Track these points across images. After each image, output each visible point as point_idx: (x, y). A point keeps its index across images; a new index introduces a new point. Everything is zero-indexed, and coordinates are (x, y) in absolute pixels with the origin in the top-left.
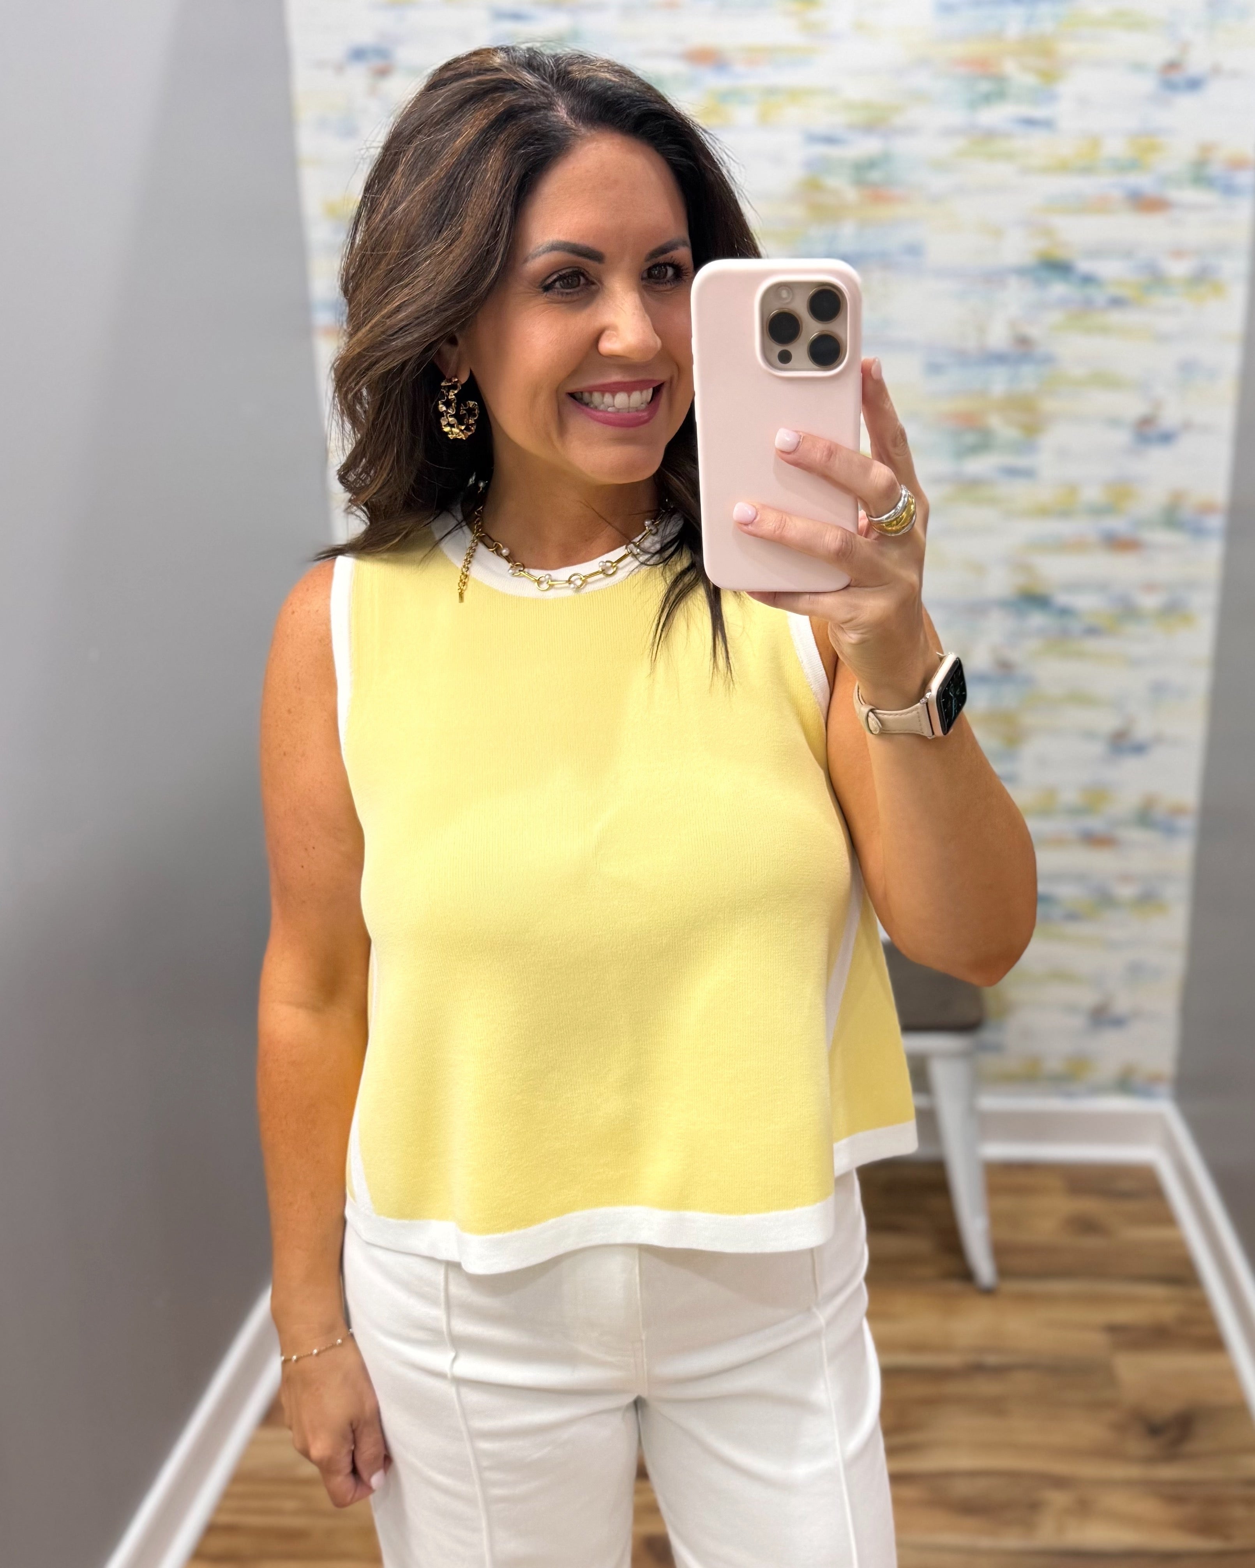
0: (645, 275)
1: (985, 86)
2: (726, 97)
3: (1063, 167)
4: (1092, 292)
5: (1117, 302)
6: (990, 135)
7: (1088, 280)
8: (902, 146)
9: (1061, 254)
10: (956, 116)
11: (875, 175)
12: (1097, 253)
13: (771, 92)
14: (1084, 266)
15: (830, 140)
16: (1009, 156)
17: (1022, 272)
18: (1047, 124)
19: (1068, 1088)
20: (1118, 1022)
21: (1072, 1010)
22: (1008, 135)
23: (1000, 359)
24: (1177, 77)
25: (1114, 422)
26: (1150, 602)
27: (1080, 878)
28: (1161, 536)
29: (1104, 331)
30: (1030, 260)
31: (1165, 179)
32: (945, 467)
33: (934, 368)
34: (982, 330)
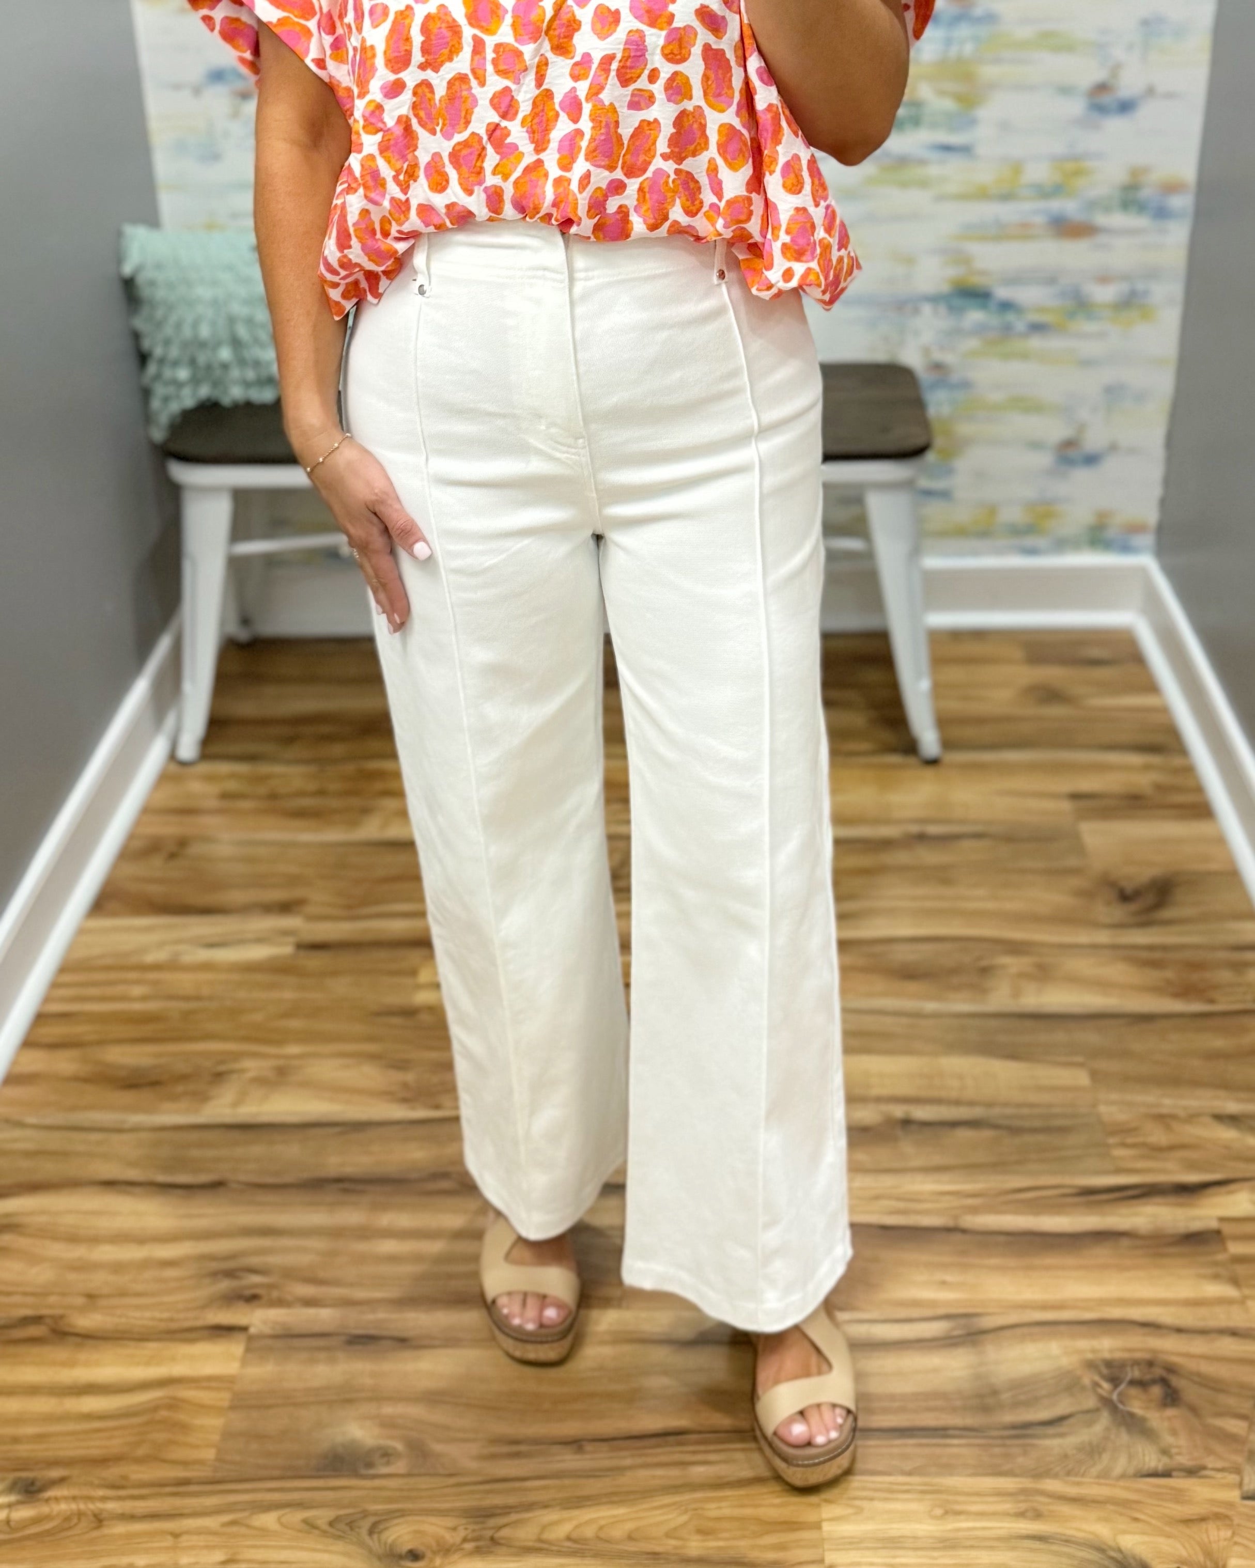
19: (1029, 541)
20: (1091, 460)
21: (1035, 445)
27: (1049, 278)
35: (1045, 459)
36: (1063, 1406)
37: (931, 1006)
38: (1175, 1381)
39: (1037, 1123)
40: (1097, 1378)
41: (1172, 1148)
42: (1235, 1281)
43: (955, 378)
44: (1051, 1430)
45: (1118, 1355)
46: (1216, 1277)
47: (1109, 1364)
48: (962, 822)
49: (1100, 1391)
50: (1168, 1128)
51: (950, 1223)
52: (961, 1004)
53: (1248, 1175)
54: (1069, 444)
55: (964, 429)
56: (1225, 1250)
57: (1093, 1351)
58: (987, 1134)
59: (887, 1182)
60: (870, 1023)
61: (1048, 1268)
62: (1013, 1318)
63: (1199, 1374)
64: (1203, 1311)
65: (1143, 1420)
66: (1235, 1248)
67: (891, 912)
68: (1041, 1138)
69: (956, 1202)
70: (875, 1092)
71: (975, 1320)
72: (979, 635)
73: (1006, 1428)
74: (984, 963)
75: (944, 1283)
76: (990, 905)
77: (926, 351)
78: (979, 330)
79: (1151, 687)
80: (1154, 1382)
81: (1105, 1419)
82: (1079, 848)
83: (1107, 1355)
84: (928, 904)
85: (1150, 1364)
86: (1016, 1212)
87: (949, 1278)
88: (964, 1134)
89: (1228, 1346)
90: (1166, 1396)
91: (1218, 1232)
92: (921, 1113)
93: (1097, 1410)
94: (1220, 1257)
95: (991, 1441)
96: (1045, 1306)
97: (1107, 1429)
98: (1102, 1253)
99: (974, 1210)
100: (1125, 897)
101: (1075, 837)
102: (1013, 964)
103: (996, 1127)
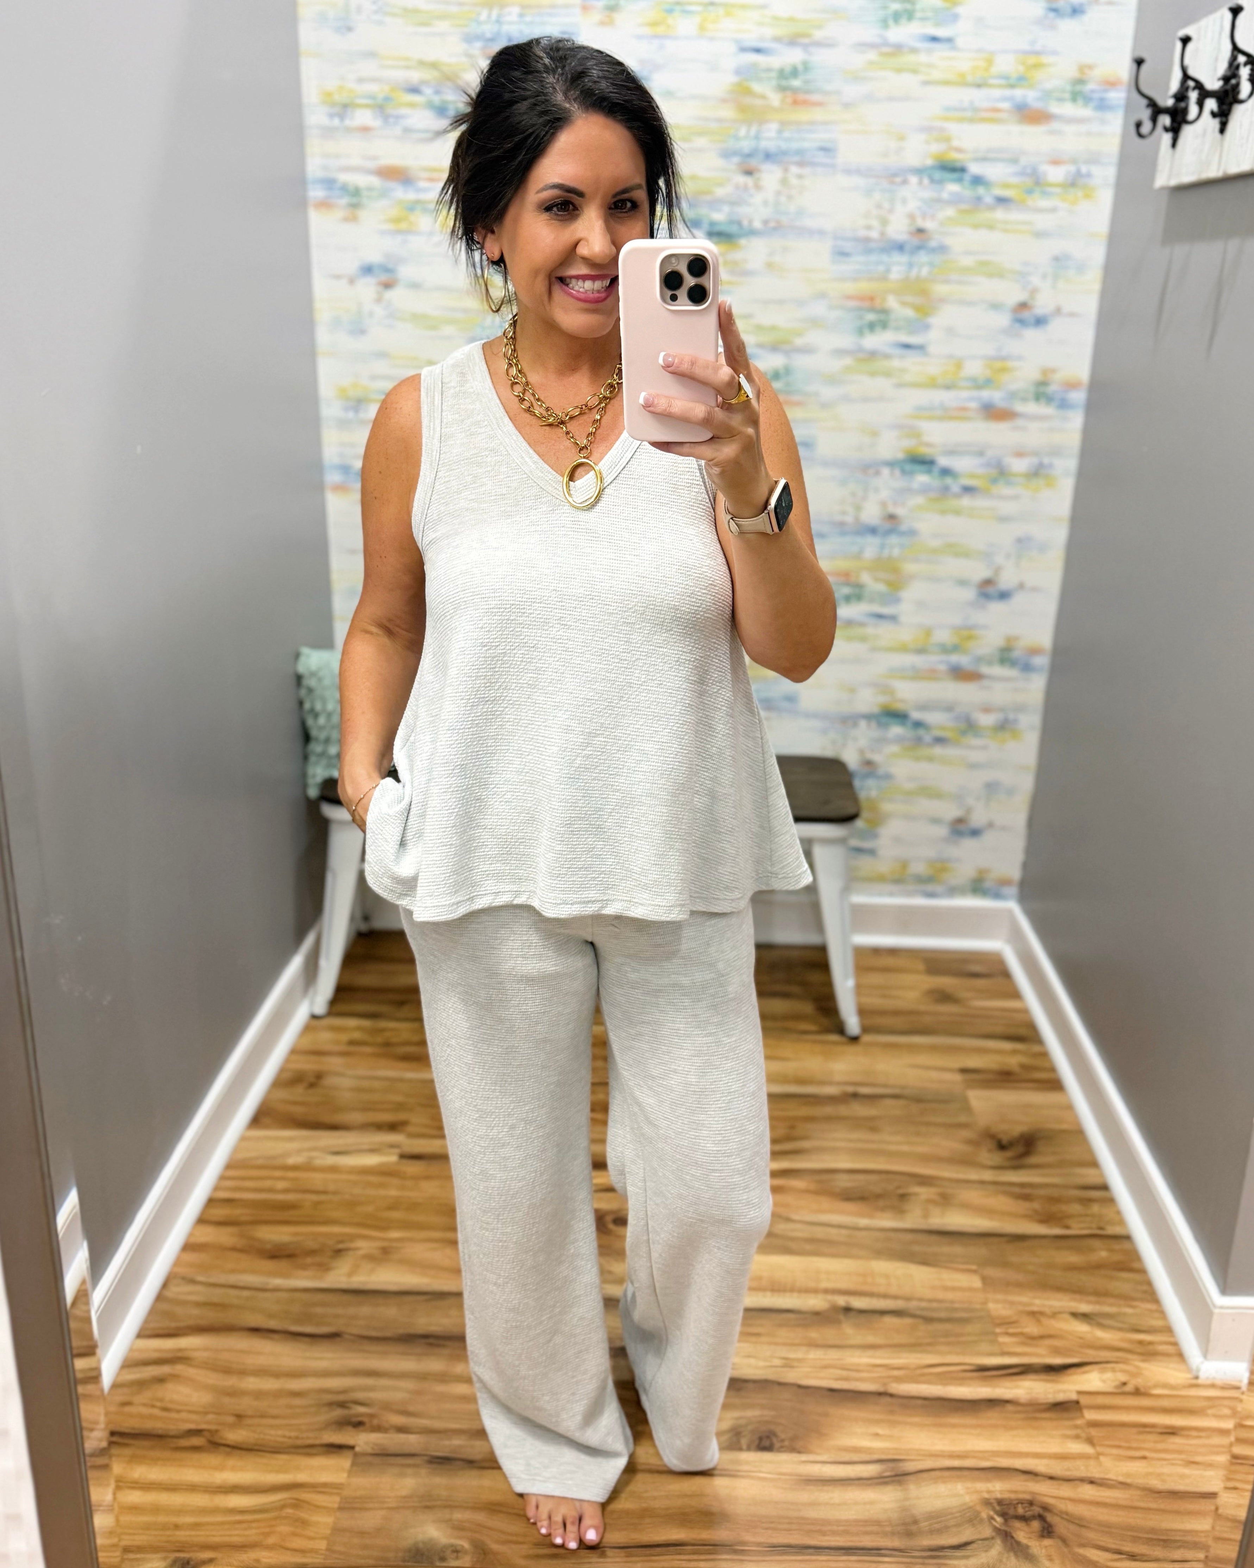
0: (612, 206)
3: (960, 81)
4: (981, 190)
5: (1003, 201)
6: (898, 49)
7: (978, 181)
8: (820, 57)
9: (956, 157)
10: (870, 33)
11: (797, 83)
12: (985, 158)
14: (974, 169)
15: (759, 50)
16: (914, 70)
17: (919, 171)
18: (948, 41)
19: (930, 888)
20: (975, 833)
21: (936, 821)
22: (914, 50)
23: (900, 247)
24: (1061, 4)
25: (995, 306)
26: (1019, 466)
27: (949, 708)
28: (1032, 408)
29: (991, 227)
30: (929, 162)
31: (1047, 95)
32: (847, 341)
33: (842, 254)
34: (884, 222)
35: (942, 831)
36: (967, 1534)
37: (864, 1222)
38: (1049, 1517)
39: (943, 1315)
40: (992, 1513)
41: (1042, 1337)
42: (1090, 1441)
43: (881, 771)
44: (958, 1553)
45: (1006, 1496)
46: (1077, 1437)
47: (1000, 1502)
48: (885, 1086)
49: (994, 1523)
50: (1039, 1321)
51: (881, 1389)
52: (886, 1221)
53: (1097, 1360)
54: (960, 821)
55: (887, 807)
56: (1083, 1416)
57: (989, 1492)
58: (908, 1321)
59: (833, 1355)
60: (820, 1233)
61: (954, 1426)
62: (929, 1464)
63: (1067, 1513)
64: (1067, 1464)
65: (1028, 1547)
66: (1090, 1415)
67: (833, 1150)
68: (947, 1326)
69: (884, 1373)
70: (824, 1285)
71: (901, 1464)
72: (893, 952)
73: (923, 1550)
74: (900, 1191)
75: (877, 1435)
76: (905, 1148)
77: (861, 752)
78: (899, 740)
79: (1015, 994)
80: (1034, 1517)
81: (998, 1547)
82: (967, 1108)
83: (999, 1496)
84: (860, 1145)
85: (1031, 1503)
86: (929, 1382)
87: (880, 1431)
88: (890, 1321)
89: (1088, 1492)
90: (1044, 1529)
91: (1077, 1402)
92: (858, 1303)
93: (993, 1538)
94: (1079, 1422)
95: (913, 1560)
96: (952, 1456)
97: (1000, 1553)
98: (993, 1416)
99: (899, 1380)
100: (1002, 1146)
101: (965, 1100)
102: (924, 1192)
103: (914, 1316)
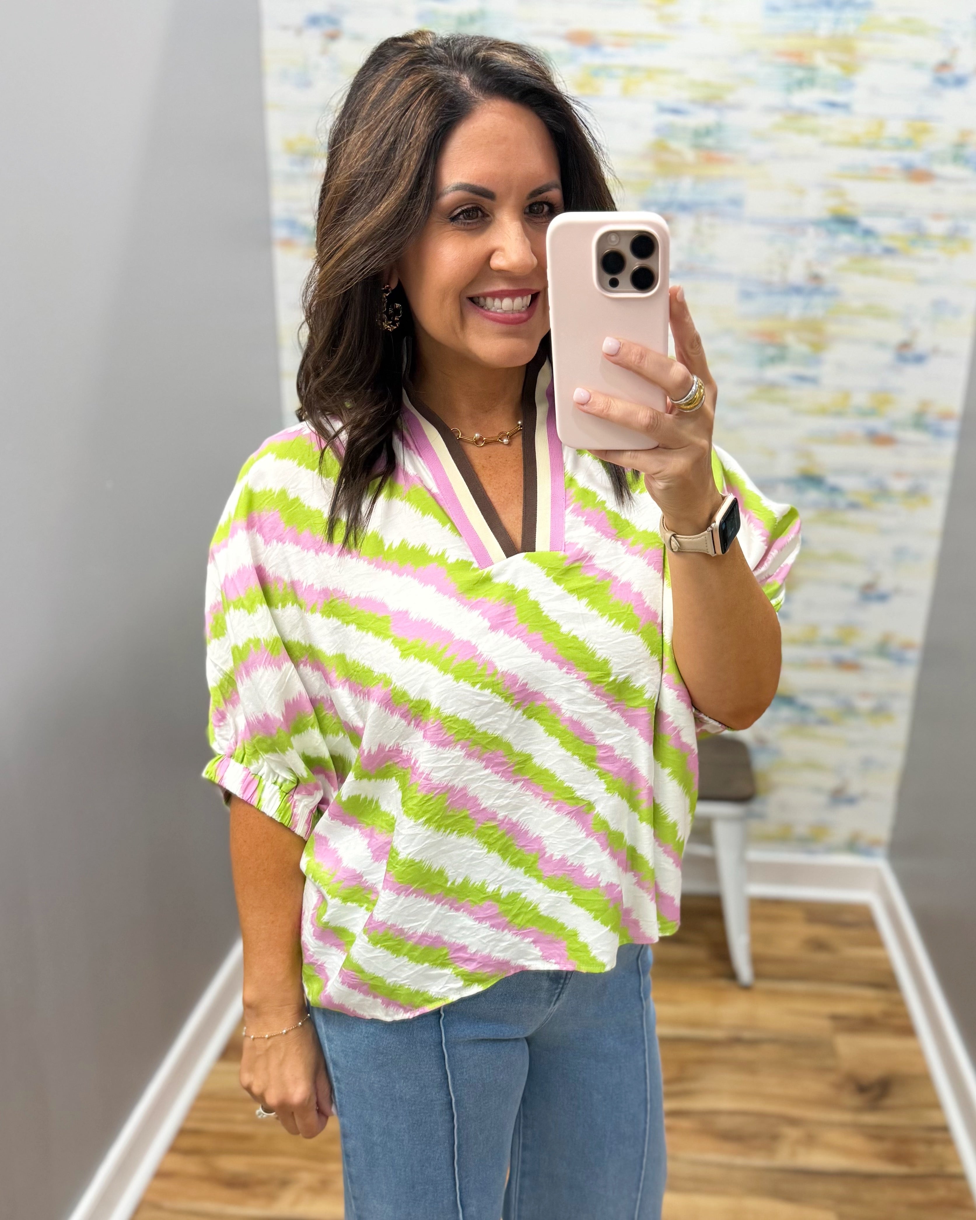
0: (527, 211)
1: (799, 74)
2: (597, 72)
3: (855, 143)
4: (870, 241)
5: (889, 251)
6: (801, 113)
7: (868, 233)
8: (732, 119)
9: (848, 211)
10: (775, 98)
11: (709, 141)
12: (876, 212)
13: (633, 69)
14: (866, 222)
15: (676, 111)
16: (814, 132)
17: (818, 223)
18: (845, 107)
19: (810, 847)
20: (852, 801)
21: (816, 790)
22: (814, 114)
23: (797, 290)
24: (946, 75)
25: (881, 344)
26: (898, 485)
27: (831, 693)
28: (911, 435)
29: (878, 273)
30: (825, 214)
31: (932, 157)
32: (749, 371)
33: (746, 295)
34: (785, 267)
35: (822, 799)
43: (772, 747)
48: (764, 1031)
52: (758, 1161)
54: (838, 790)
55: (775, 778)
67: (717, 1091)
74: (774, 1132)
76: (778, 1090)
78: (787, 722)
82: (834, 1054)
84: (741, 1087)
100: (861, 1089)
101: (832, 1045)
